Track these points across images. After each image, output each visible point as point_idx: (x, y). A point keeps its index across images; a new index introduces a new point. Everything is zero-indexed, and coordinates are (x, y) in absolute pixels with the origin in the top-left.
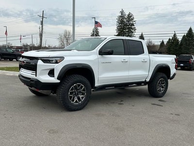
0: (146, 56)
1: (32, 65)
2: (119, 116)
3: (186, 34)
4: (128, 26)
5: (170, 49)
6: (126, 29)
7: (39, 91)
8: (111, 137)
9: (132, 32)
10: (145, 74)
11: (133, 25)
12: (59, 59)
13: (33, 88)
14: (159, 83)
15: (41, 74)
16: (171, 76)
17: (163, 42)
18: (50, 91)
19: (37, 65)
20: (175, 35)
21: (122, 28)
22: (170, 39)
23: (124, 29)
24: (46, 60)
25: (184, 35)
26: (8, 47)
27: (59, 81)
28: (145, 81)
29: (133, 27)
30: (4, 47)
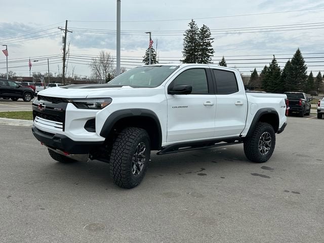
0: (241, 95)
1: (57, 112)
2: (201, 196)
3: (291, 60)
4: (202, 46)
5: (266, 83)
6: (198, 52)
7: (69, 156)
8: (195, 237)
9: (208, 56)
10: (240, 125)
11: (209, 44)
12: (103, 101)
13: (57, 151)
14: (262, 139)
15: (72, 127)
16: (280, 127)
17: (255, 73)
18: (87, 156)
19: (64, 112)
20: (274, 61)
21: (192, 49)
22: (266, 67)
23: (195, 50)
24: (80, 104)
25: (289, 62)
26: (10, 78)
27: (103, 139)
28: (241, 136)
29: (209, 48)
30: (3, 78)
